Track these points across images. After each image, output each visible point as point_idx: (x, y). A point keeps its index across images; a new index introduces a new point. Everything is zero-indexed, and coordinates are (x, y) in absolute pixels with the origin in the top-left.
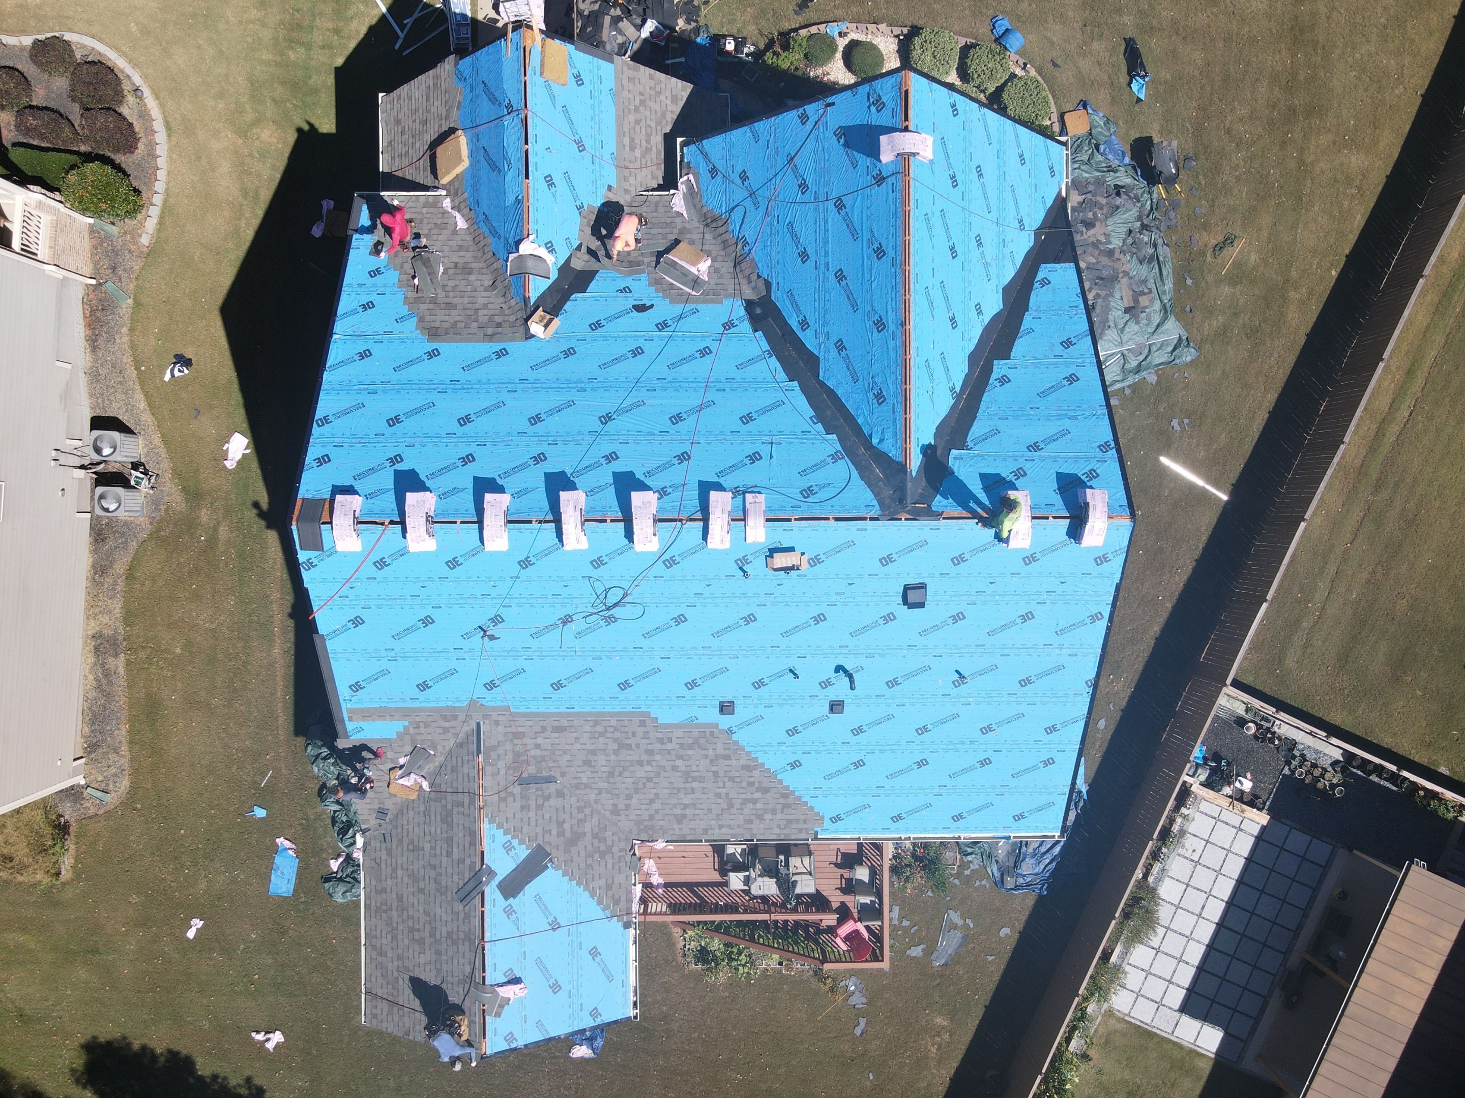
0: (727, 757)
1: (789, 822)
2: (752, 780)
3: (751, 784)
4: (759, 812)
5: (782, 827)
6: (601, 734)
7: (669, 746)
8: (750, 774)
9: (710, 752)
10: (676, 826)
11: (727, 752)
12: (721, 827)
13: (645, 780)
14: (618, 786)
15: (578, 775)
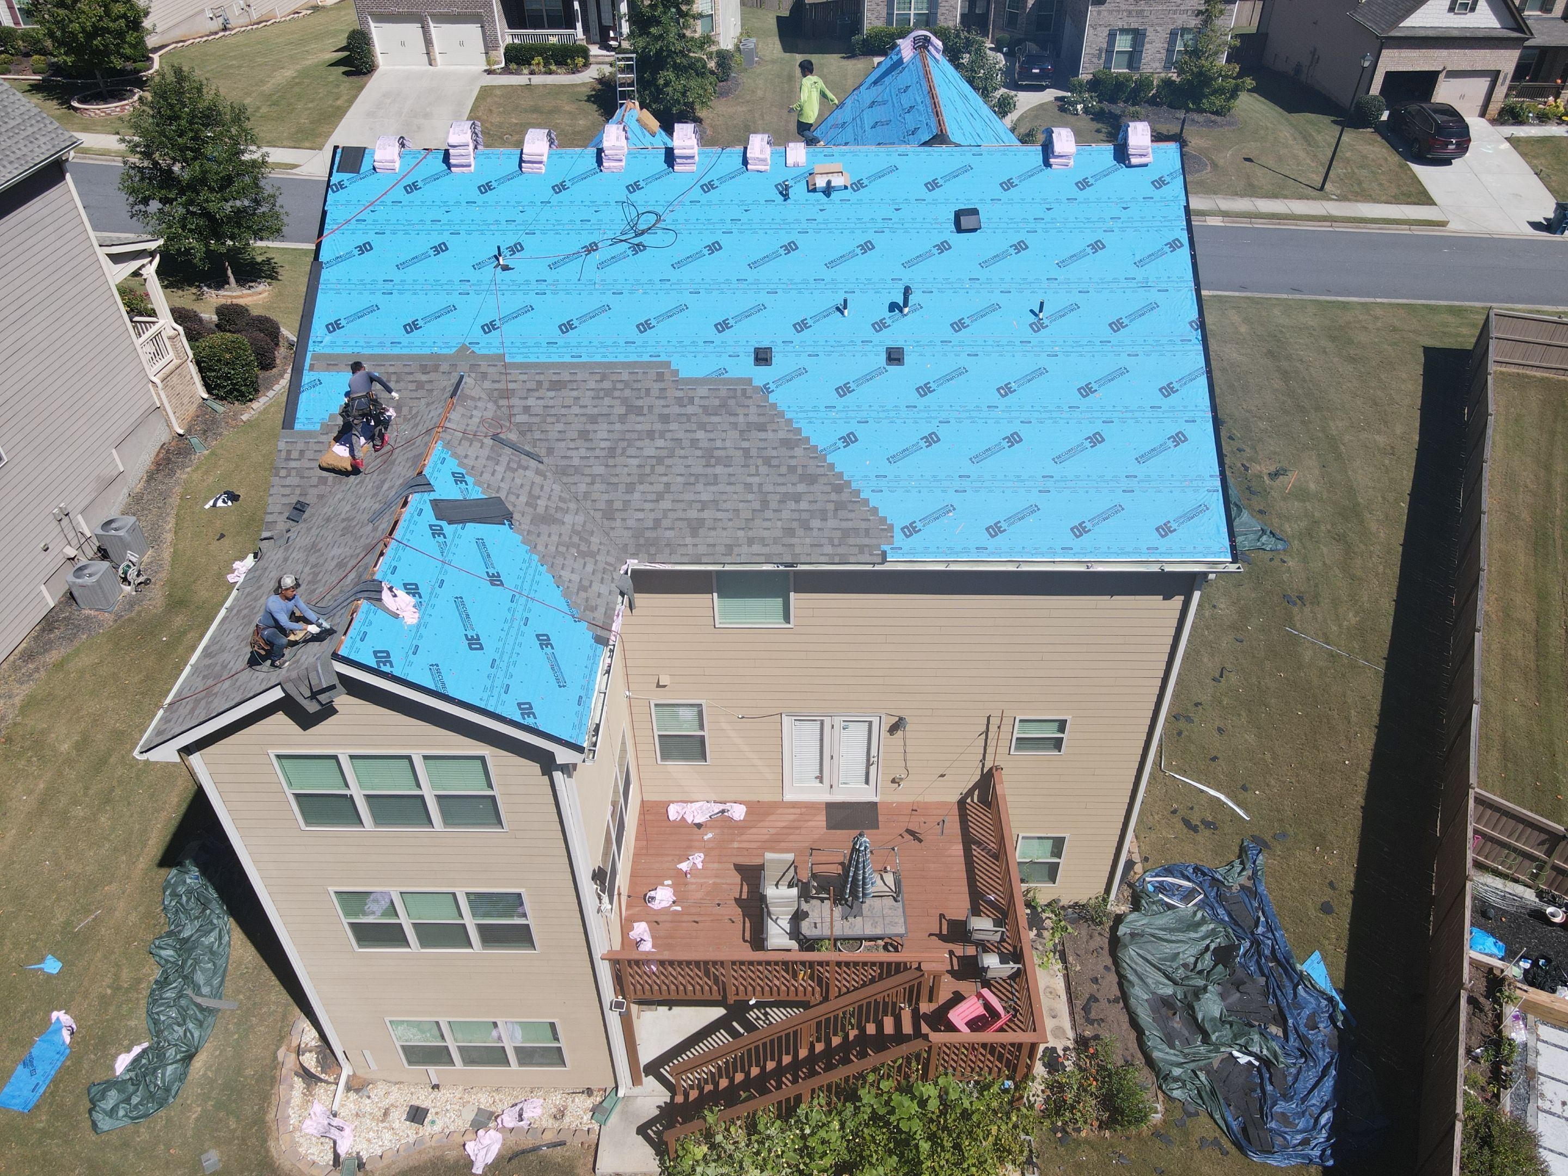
0: (762, 428)
1: (846, 533)
2: (793, 462)
3: (792, 469)
4: (805, 516)
5: (836, 542)
6: (608, 393)
7: (690, 410)
8: (791, 453)
9: (741, 419)
10: (688, 540)
11: (762, 420)
12: (751, 542)
13: (654, 461)
14: (618, 470)
15: (569, 453)
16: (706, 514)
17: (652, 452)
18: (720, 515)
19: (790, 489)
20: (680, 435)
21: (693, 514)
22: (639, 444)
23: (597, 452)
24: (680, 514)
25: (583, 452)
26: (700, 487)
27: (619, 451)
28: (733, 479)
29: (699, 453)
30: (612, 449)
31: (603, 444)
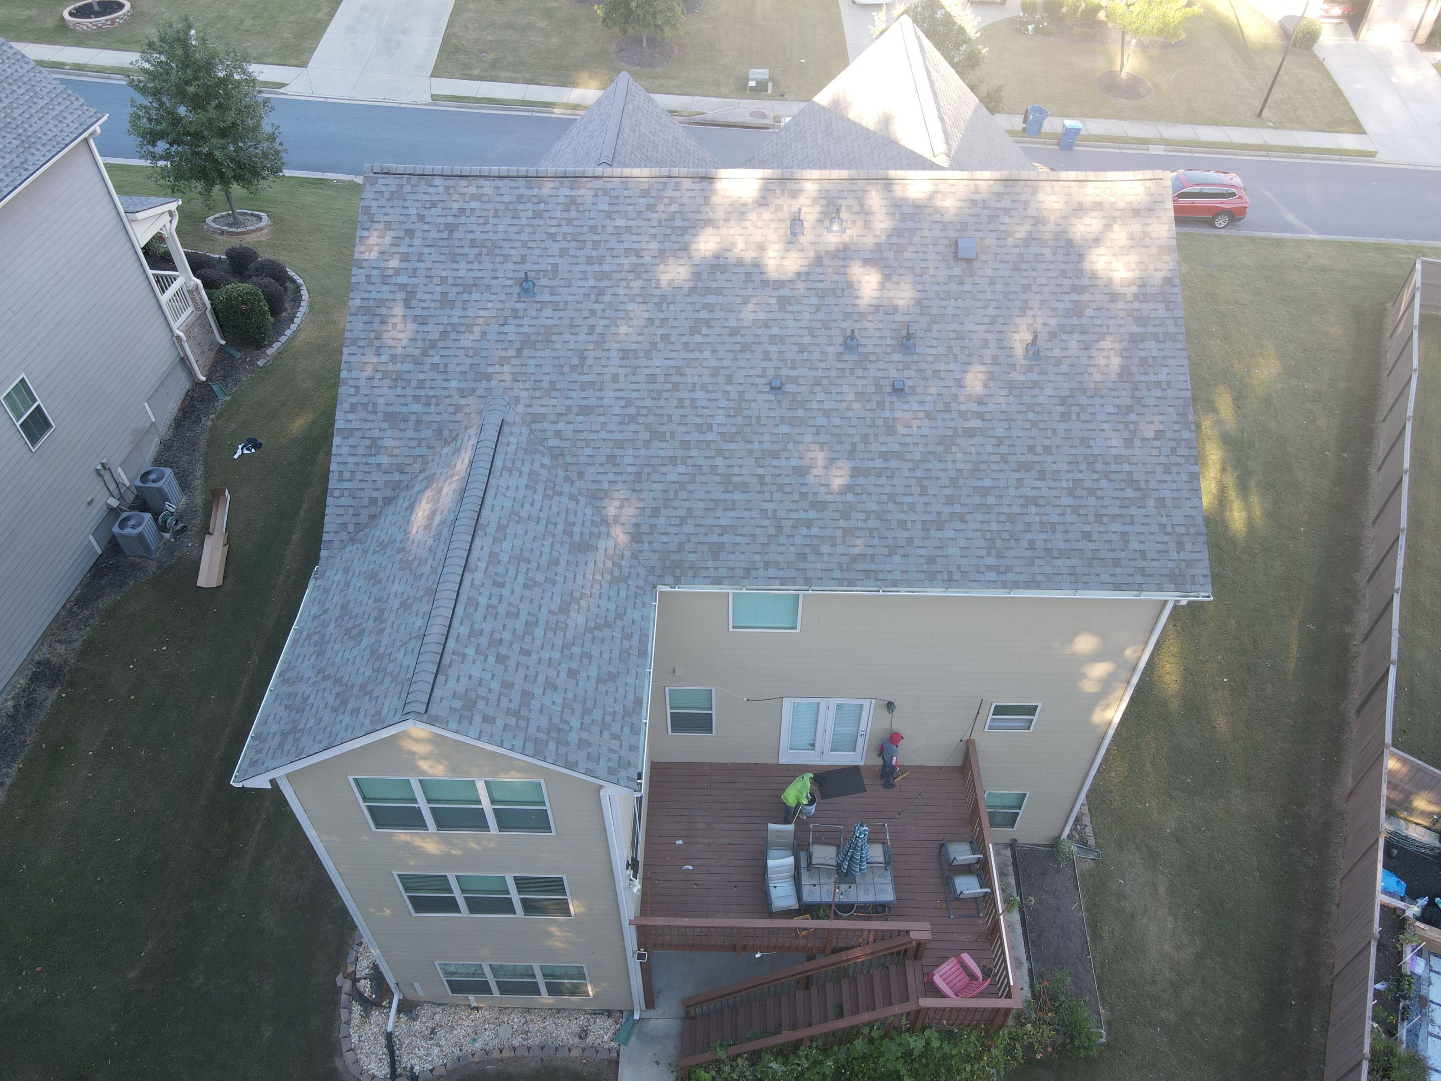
13: (676, 487)
14: (644, 495)
15: (599, 478)
16: (726, 539)
17: (675, 478)
18: (738, 539)
19: (801, 515)
20: (700, 461)
21: (714, 538)
22: (663, 469)
23: (624, 477)
24: (702, 538)
25: (611, 477)
26: (719, 512)
27: (644, 476)
28: (749, 505)
29: (718, 479)
30: (638, 475)
31: (630, 469)
